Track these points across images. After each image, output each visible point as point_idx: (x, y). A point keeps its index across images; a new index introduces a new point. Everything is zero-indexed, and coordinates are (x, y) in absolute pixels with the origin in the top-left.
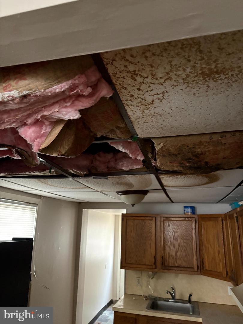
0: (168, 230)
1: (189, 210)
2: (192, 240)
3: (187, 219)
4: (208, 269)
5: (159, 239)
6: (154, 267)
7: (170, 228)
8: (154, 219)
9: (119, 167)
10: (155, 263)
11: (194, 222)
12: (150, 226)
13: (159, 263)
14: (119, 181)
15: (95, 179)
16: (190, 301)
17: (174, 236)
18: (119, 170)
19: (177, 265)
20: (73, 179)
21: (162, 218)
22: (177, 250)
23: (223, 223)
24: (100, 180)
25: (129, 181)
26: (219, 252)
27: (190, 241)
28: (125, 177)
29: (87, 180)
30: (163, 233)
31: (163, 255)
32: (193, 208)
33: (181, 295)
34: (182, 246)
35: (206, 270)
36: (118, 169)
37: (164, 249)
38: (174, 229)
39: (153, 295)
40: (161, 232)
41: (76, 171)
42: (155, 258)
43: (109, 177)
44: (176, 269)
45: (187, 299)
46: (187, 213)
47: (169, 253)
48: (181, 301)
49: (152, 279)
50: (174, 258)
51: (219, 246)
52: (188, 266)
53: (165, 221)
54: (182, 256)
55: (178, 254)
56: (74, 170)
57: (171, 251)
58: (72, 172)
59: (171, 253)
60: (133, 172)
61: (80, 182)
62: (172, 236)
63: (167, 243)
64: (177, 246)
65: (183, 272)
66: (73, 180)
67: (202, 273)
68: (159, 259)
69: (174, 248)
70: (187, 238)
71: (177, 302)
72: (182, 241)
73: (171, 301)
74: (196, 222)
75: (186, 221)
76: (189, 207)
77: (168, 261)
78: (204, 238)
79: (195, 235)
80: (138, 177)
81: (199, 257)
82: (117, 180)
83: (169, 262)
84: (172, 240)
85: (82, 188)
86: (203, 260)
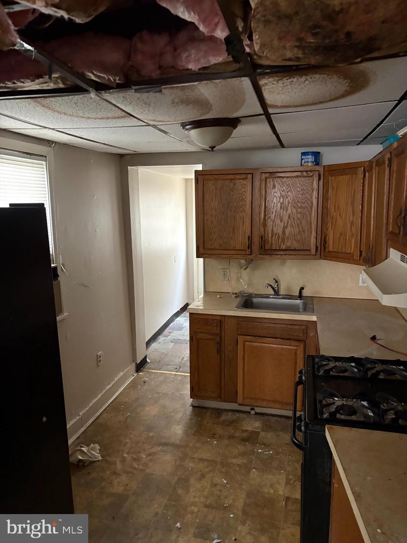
0: (272, 194)
1: (310, 158)
2: (311, 208)
3: (305, 173)
4: (332, 250)
5: (256, 210)
6: (248, 252)
7: (276, 190)
8: (250, 176)
9: (182, 64)
10: (250, 247)
11: (317, 178)
12: (243, 190)
13: (256, 246)
14: (184, 97)
15: (139, 93)
16: (300, 296)
17: (281, 204)
18: (183, 70)
19: (284, 247)
20: (98, 96)
21: (264, 174)
22: (286, 225)
23: (365, 176)
24: (147, 94)
25: (202, 94)
26: (352, 223)
27: (308, 211)
28: (194, 85)
29: (124, 97)
30: (263, 198)
31: (263, 233)
32: (317, 155)
33: (289, 288)
34: (294, 219)
35: (330, 252)
36: (181, 68)
37: (265, 225)
38: (283, 191)
39: (246, 291)
40: (261, 198)
41: (99, 74)
42: (250, 239)
43: (165, 88)
44: (281, 253)
45: (297, 294)
46: (306, 164)
47: (272, 230)
48: (288, 297)
49: (245, 269)
50: (281, 238)
51: (353, 215)
52: (302, 248)
53: (268, 180)
54: (293, 234)
55: (287, 231)
56: (95, 73)
57: (276, 226)
58: (93, 78)
59: (275, 230)
60: (208, 74)
61: (112, 101)
62: (279, 203)
63: (269, 216)
64: (286, 218)
65: (294, 256)
66: (98, 98)
67: (322, 257)
68: (256, 240)
69: (282, 222)
70: (304, 205)
71: (281, 298)
72: (294, 211)
73: (273, 298)
74: (319, 179)
75: (304, 177)
76: (310, 154)
77: (270, 243)
78: (330, 205)
79: (316, 199)
80: (218, 84)
81: (319, 232)
82: (180, 93)
83: (272, 244)
84: (279, 209)
85: (118, 118)
86: (325, 237)
